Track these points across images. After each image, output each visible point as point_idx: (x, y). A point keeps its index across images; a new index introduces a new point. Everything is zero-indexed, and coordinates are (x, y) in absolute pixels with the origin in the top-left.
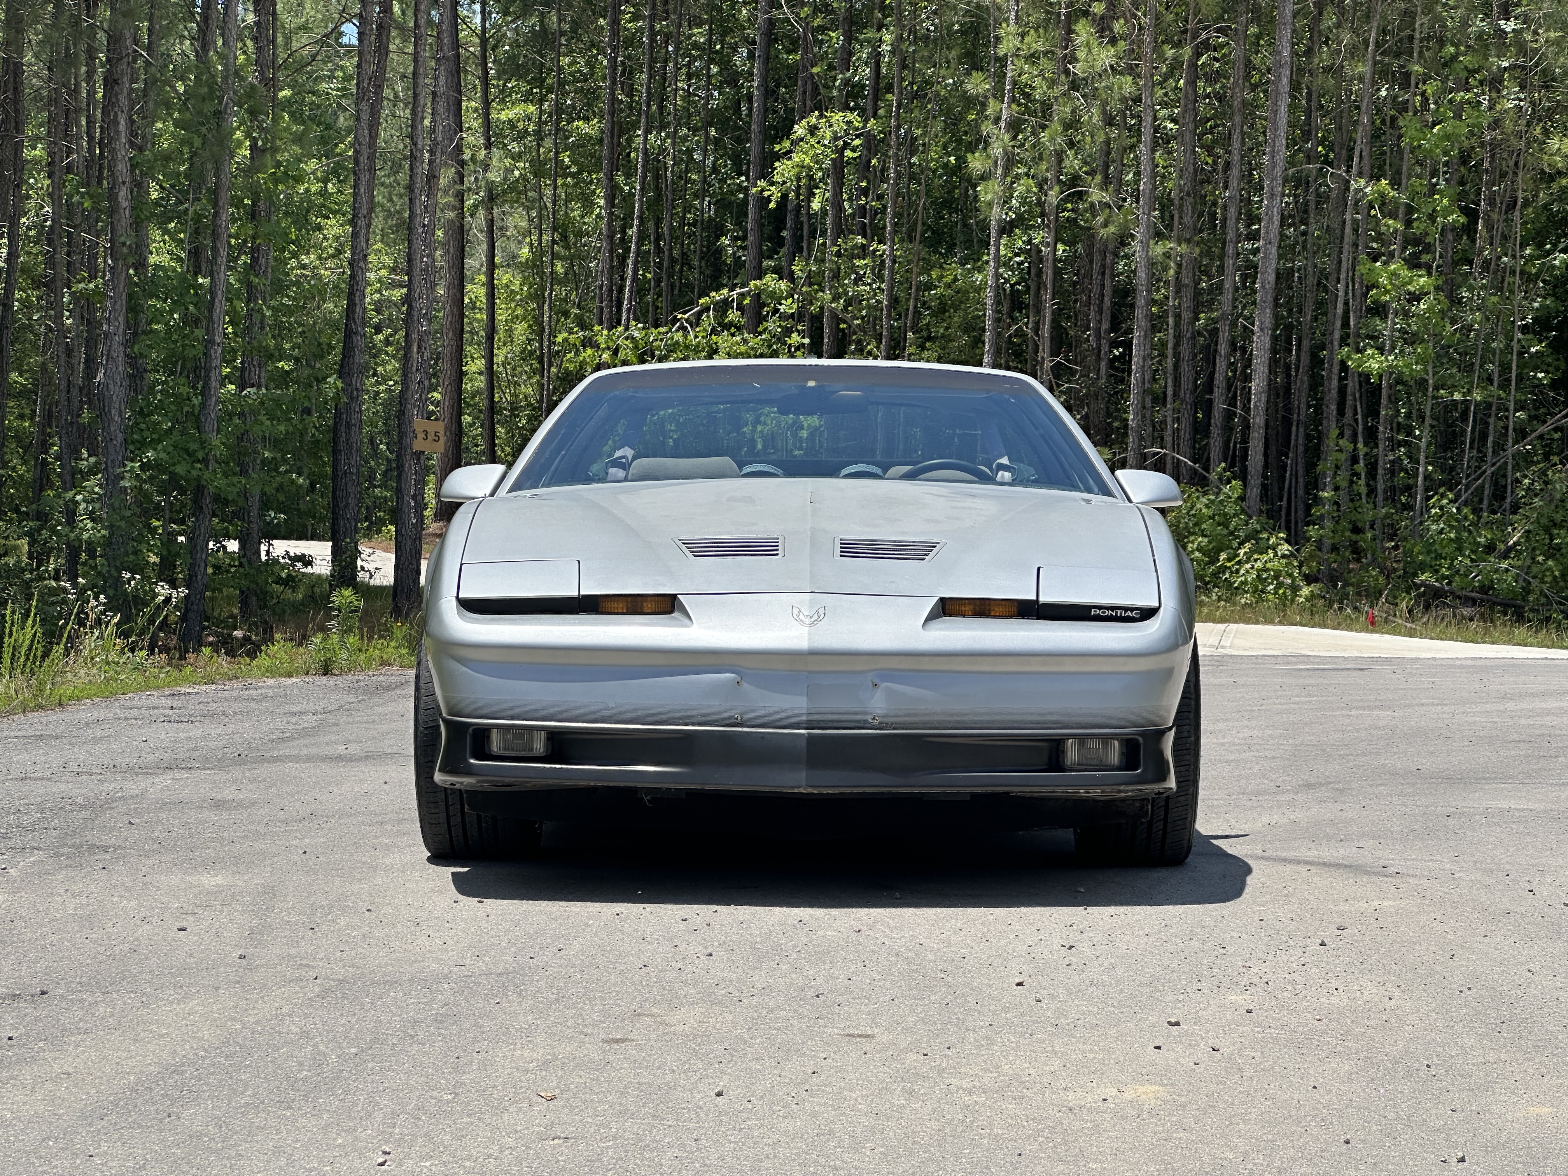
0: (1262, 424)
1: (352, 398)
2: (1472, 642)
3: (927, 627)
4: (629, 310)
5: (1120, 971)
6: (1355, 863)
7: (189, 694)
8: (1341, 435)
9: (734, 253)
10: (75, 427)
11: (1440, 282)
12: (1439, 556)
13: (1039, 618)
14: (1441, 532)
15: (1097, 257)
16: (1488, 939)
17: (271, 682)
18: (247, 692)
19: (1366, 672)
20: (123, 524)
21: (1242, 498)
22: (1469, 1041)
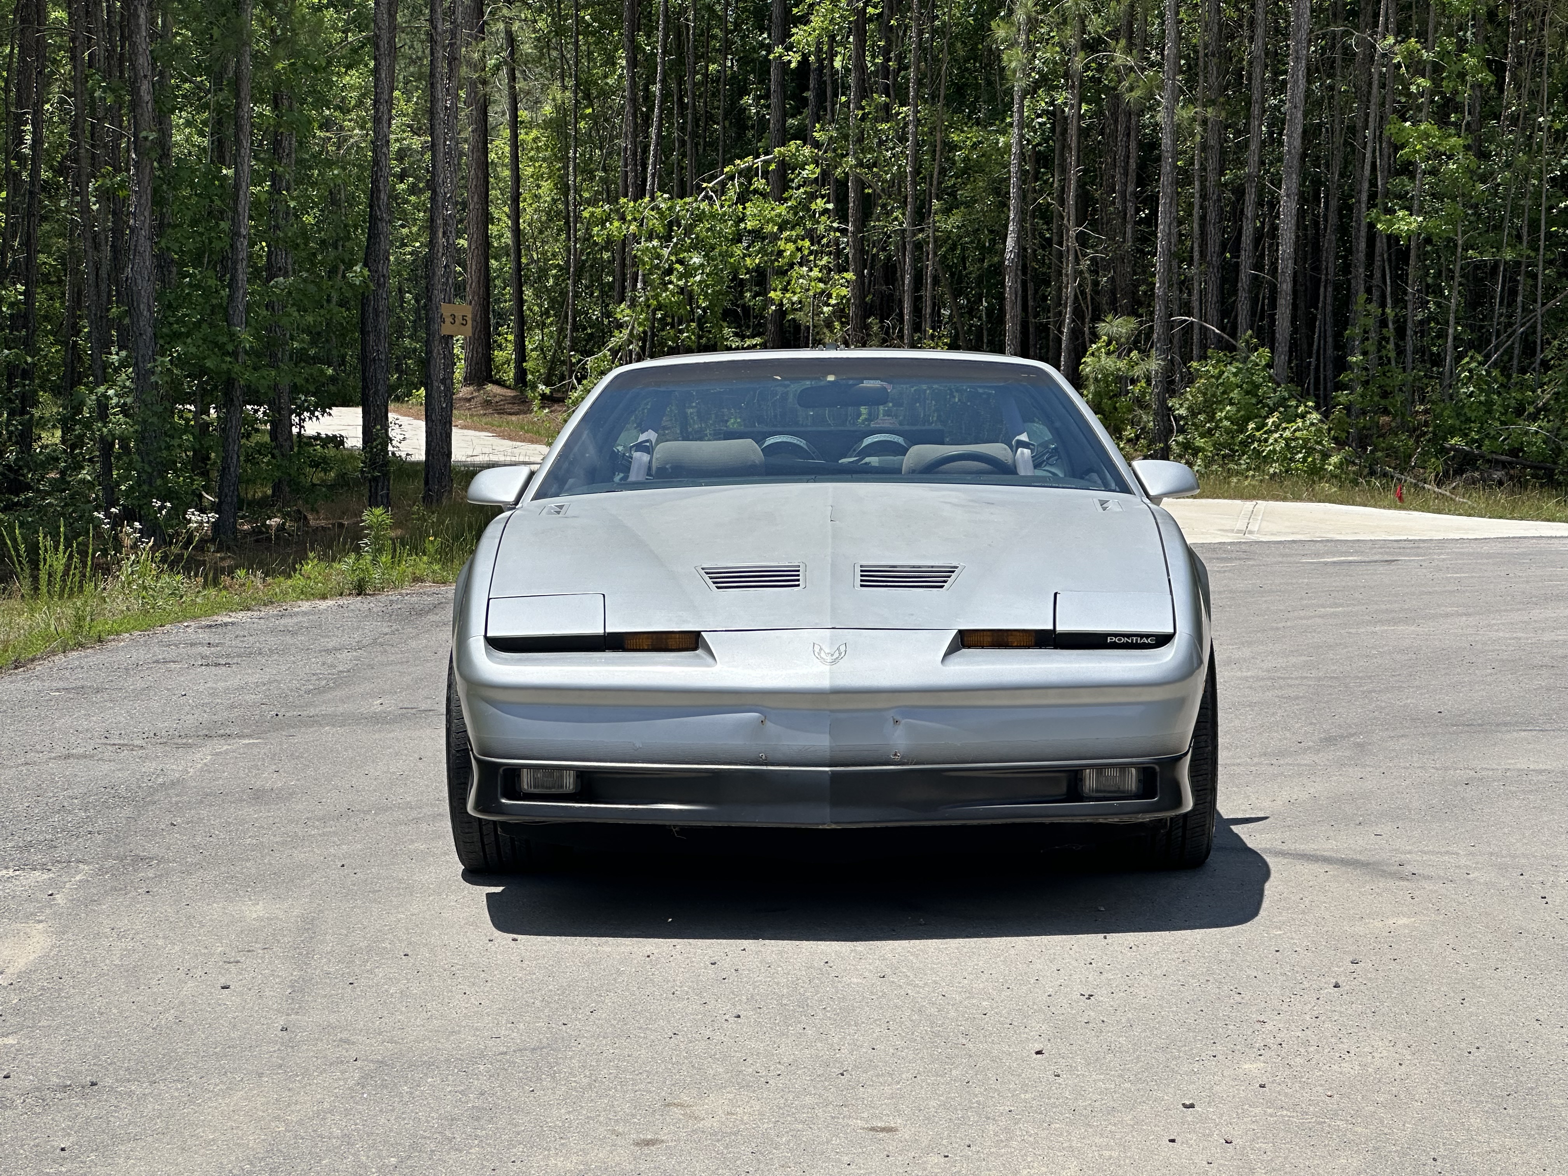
0: (1289, 291)
1: (379, 285)
2: (1501, 518)
3: (946, 662)
4: (653, 175)
5: (1137, 1031)
6: (1372, 860)
7: (226, 624)
8: (1369, 301)
9: (758, 113)
10: (104, 320)
11: (1470, 141)
12: (1469, 420)
13: (1056, 647)
14: (1471, 395)
15: (1122, 118)
16: (1499, 973)
17: (306, 606)
18: (283, 621)
19: (1393, 567)
20: (155, 420)
21: (1269, 366)
22: (1475, 1121)
